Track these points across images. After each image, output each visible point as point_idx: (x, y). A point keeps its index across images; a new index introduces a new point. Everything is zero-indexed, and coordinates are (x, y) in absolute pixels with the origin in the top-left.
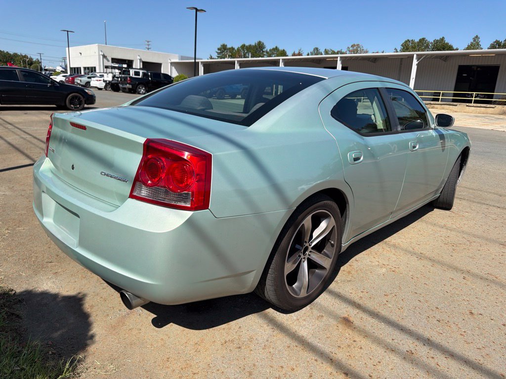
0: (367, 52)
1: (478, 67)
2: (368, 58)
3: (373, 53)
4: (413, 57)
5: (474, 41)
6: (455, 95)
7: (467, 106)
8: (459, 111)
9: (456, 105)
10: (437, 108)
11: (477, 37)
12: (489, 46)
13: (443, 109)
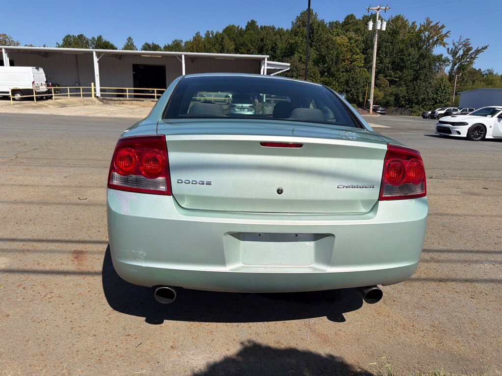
0: (18, 44)
1: (144, 66)
2: (38, 52)
3: (26, 46)
4: (93, 54)
5: (129, 41)
6: (135, 91)
7: (152, 101)
8: (146, 105)
9: (143, 101)
10: (127, 104)
11: (130, 38)
12: (141, 47)
13: (132, 104)
